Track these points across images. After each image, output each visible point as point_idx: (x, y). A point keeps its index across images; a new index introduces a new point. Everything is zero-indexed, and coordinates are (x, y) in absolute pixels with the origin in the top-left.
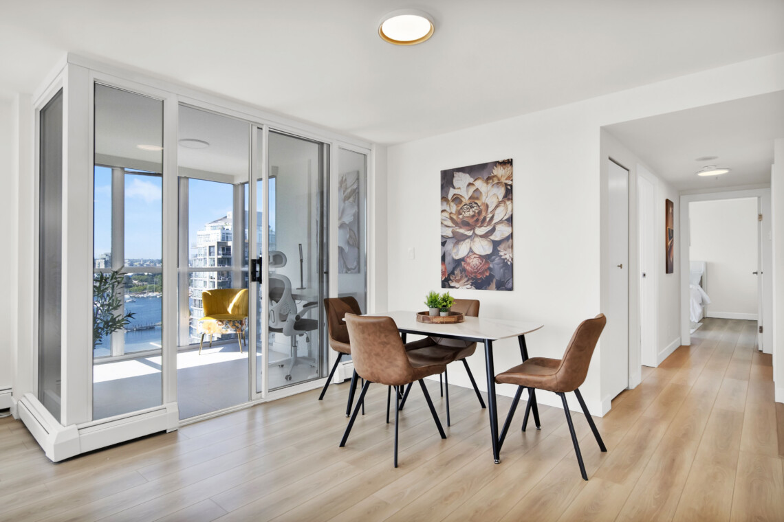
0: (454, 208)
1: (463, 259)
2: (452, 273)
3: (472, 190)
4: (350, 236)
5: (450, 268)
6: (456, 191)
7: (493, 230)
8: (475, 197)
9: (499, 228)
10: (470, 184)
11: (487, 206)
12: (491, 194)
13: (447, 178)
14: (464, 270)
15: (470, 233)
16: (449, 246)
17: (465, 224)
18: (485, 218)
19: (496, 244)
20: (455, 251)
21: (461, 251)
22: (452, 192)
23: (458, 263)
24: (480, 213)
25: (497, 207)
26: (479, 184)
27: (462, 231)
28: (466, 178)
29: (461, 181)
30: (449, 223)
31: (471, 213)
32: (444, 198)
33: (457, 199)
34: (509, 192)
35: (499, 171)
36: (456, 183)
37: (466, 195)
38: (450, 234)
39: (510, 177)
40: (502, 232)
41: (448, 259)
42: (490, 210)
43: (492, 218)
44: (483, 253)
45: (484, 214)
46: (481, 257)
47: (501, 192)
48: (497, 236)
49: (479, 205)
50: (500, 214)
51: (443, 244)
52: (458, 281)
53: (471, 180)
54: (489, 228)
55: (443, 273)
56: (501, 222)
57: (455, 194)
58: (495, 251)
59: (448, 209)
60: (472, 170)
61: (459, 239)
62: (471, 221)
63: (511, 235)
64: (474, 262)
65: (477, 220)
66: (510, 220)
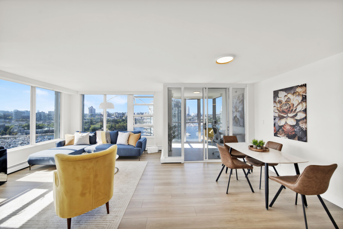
0: (279, 105)
1: (283, 126)
2: (278, 131)
3: (286, 98)
4: (241, 115)
5: (277, 129)
6: (280, 99)
7: (296, 115)
8: (288, 101)
9: (298, 114)
10: (285, 96)
11: (293, 105)
12: (295, 100)
13: (276, 93)
14: (283, 130)
15: (285, 116)
16: (277, 120)
17: (283, 112)
18: (292, 110)
19: (298, 121)
20: (279, 122)
21: (282, 122)
22: (278, 99)
23: (281, 127)
24: (290, 107)
25: (298, 105)
26: (290, 96)
27: (282, 115)
28: (284, 93)
29: (282, 95)
30: (277, 111)
31: (286, 107)
32: (275, 102)
33: (280, 102)
34: (304, 99)
35: (299, 90)
36: (279, 95)
37: (284, 100)
38: (277, 116)
39: (305, 92)
40: (301, 116)
41: (276, 125)
42: (295, 106)
43: (296, 110)
44: (292, 124)
45: (292, 108)
46: (291, 126)
47: (300, 98)
48: (298, 118)
49: (290, 104)
50: (300, 108)
51: (275, 119)
52: (281, 134)
53: (286, 94)
54: (294, 114)
55: (275, 131)
56: (300, 111)
57: (279, 100)
58: (297, 124)
59: (276, 106)
60: (287, 90)
61: (281, 118)
62: (286, 111)
63: (306, 118)
64: (288, 127)
65: (289, 110)
66: (305, 111)
